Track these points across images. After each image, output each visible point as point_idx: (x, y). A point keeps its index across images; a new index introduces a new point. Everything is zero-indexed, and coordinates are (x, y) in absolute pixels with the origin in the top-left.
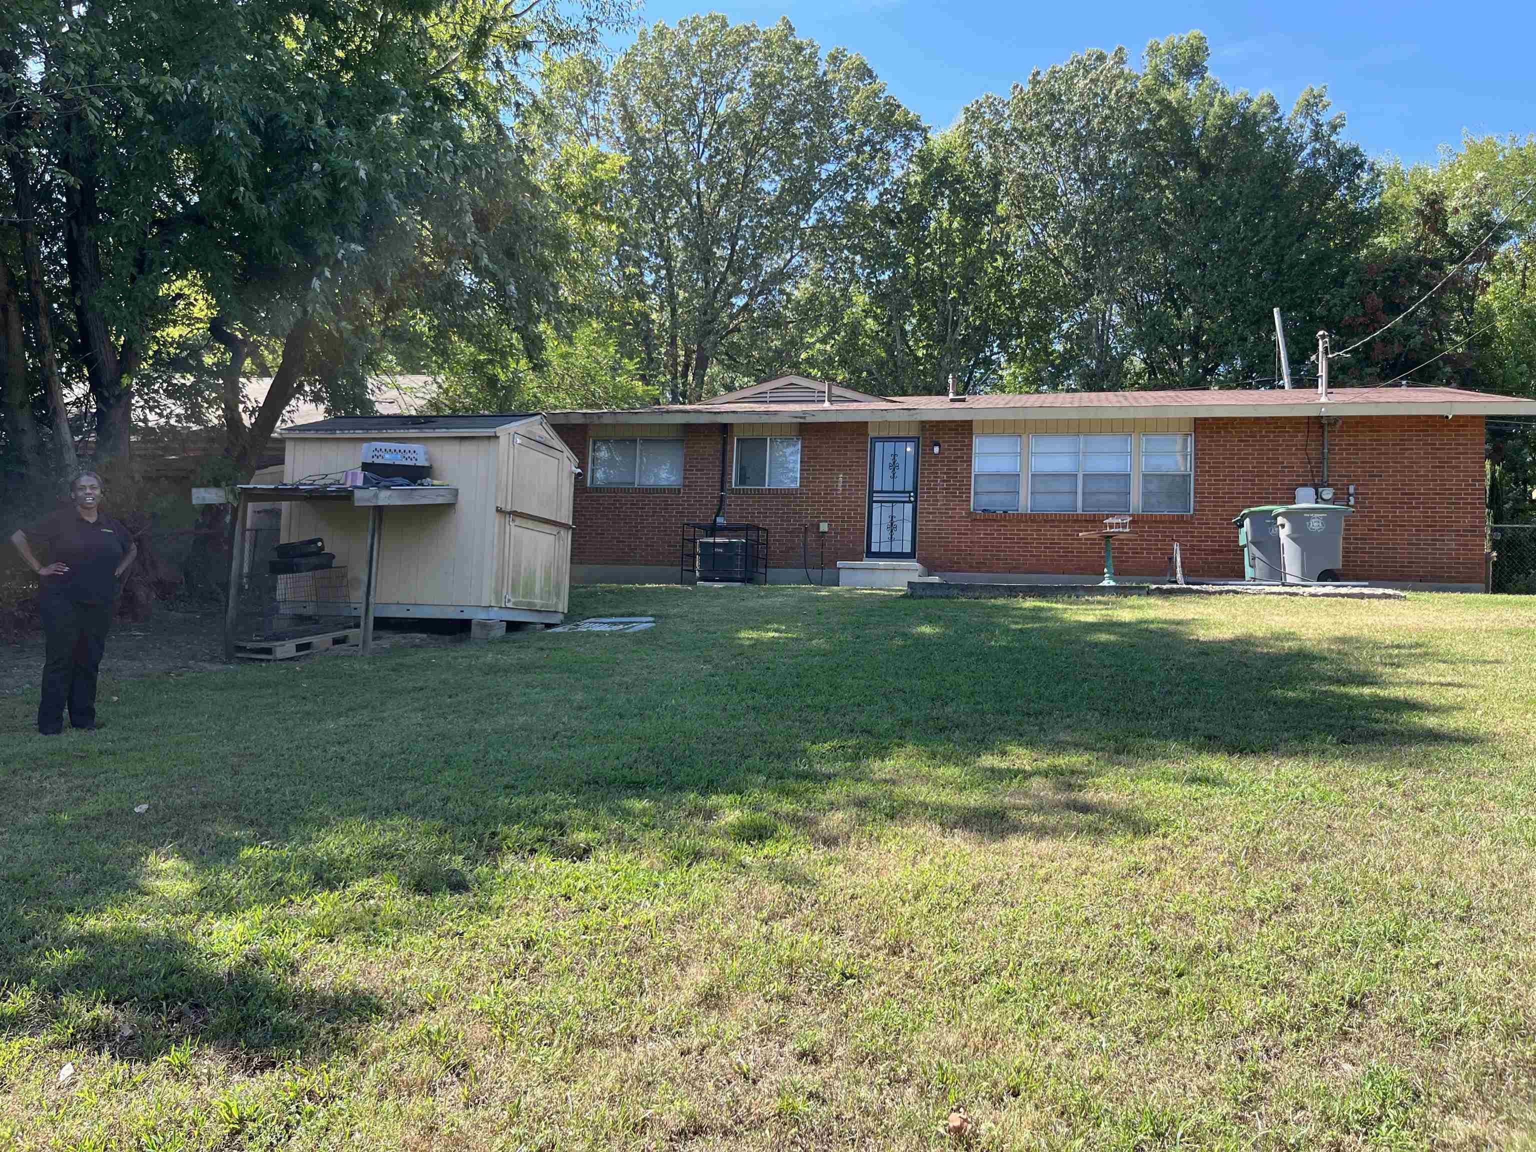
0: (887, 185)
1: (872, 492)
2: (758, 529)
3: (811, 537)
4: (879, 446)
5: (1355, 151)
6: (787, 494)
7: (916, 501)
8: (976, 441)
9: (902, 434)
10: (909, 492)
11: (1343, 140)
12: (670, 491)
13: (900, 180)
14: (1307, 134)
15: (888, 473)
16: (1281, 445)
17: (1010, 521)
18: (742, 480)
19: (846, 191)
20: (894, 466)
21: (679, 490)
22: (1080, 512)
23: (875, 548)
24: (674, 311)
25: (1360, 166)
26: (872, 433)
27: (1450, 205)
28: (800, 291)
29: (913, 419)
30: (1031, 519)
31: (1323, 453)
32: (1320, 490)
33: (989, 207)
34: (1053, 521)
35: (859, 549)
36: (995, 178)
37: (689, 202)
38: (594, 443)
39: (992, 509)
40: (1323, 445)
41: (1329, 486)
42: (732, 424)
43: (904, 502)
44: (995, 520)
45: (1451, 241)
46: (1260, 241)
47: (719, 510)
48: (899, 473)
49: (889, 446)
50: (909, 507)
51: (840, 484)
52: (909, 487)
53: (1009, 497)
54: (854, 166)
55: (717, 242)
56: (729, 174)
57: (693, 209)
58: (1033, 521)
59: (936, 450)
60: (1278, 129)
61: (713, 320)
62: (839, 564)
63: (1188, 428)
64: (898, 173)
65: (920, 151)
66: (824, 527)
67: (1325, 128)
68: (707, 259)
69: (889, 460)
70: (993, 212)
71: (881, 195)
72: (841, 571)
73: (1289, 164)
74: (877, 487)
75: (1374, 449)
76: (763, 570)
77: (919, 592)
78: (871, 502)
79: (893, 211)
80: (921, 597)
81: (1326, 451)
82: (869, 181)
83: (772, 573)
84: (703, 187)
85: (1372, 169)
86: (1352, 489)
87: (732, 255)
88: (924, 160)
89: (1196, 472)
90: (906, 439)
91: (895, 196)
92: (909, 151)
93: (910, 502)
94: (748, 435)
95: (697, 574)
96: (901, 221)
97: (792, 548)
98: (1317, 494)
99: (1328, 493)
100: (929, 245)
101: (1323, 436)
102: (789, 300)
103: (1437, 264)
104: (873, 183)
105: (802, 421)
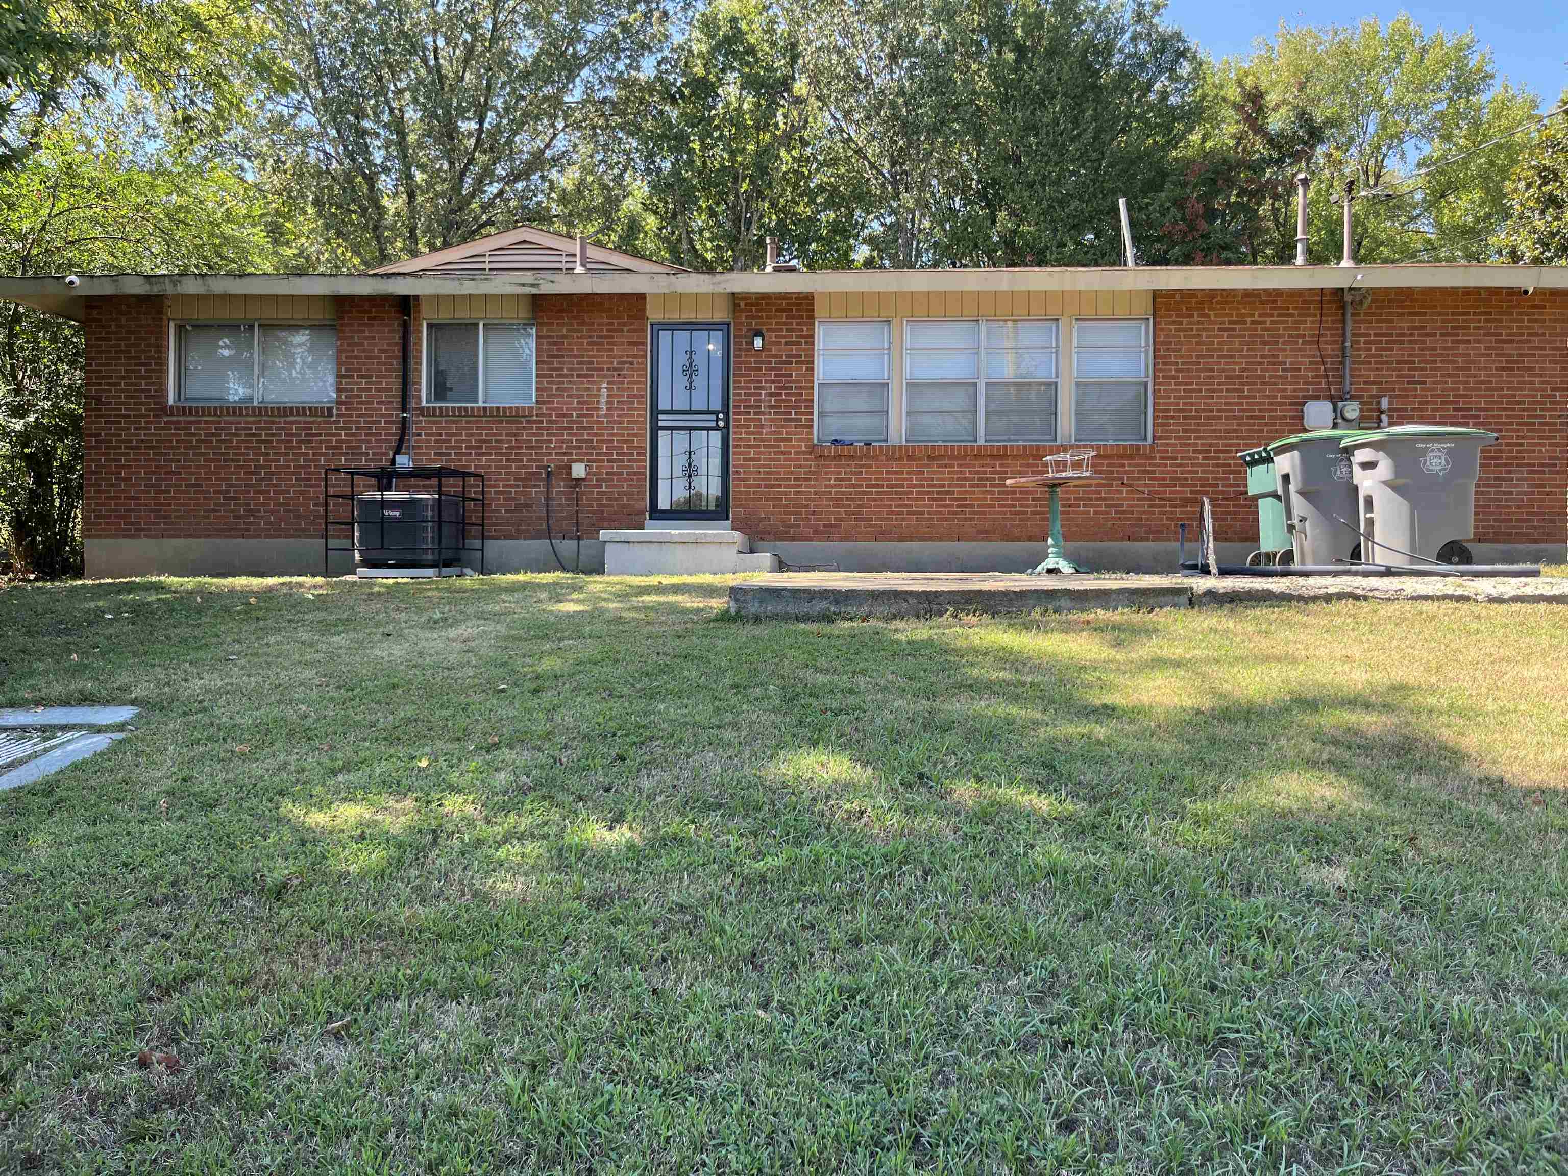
0: (666, 53)
1: (655, 412)
2: (465, 475)
3: (559, 487)
4: (665, 336)
5: (1177, 36)
6: (514, 416)
7: (727, 427)
8: (820, 331)
9: (701, 318)
10: (716, 413)
11: (1165, 24)
12: (315, 411)
13: (680, 46)
14: (1128, 15)
15: (681, 382)
16: (1279, 336)
17: (875, 458)
18: (440, 390)
19: (618, 59)
20: (690, 370)
21: (330, 410)
22: (981, 442)
23: (664, 504)
24: (411, 196)
25: (1182, 54)
26: (654, 314)
27: (1272, 98)
28: (567, 180)
29: (719, 289)
30: (906, 454)
31: (1343, 348)
32: (1340, 404)
33: (786, 83)
34: (941, 457)
35: (638, 506)
36: (792, 52)
37: (425, 61)
38: (180, 328)
39: (847, 438)
40: (1344, 335)
41: (1352, 398)
42: (416, 297)
43: (708, 429)
44: (852, 457)
45: (1271, 141)
46: (1079, 135)
47: (401, 441)
48: (699, 381)
49: (682, 336)
50: (716, 438)
51: (603, 400)
52: (716, 405)
53: (875, 421)
54: (625, 27)
55: (462, 112)
56: (473, 28)
57: (429, 70)
58: (910, 458)
59: (758, 343)
60: (1095, 9)
61: (460, 209)
62: (604, 534)
63: (1144, 307)
64: (678, 39)
65: (703, 15)
66: (579, 470)
67: (1147, 8)
68: (450, 133)
69: (681, 360)
70: (789, 90)
71: (659, 63)
72: (607, 546)
73: (1108, 50)
74: (663, 405)
75: (1416, 342)
76: (477, 543)
77: (753, 608)
78: (655, 429)
79: (674, 84)
80: (757, 619)
81: (1348, 344)
82: (645, 47)
83: (493, 548)
84: (441, 43)
85: (1194, 57)
86: (1385, 403)
87: (480, 130)
88: (708, 25)
89: (1155, 377)
90: (709, 326)
91: (676, 66)
92: (690, 14)
93: (717, 428)
94: (444, 316)
95: (357, 556)
96: (682, 96)
97: (527, 506)
98: (1335, 411)
99: (1352, 410)
100: (717, 127)
101: (1344, 322)
102: (552, 189)
103: (1257, 168)
104: (650, 49)
105: (534, 291)
